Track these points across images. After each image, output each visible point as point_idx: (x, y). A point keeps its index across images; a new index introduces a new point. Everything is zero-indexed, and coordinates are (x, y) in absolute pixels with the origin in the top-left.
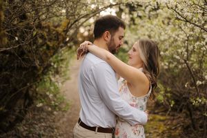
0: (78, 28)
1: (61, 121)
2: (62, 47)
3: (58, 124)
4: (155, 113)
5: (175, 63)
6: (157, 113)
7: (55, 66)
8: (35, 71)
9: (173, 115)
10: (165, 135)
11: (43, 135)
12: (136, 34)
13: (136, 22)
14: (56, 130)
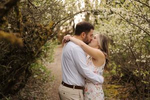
0: (59, 27)
1: (48, 89)
2: (49, 39)
3: (47, 91)
4: (112, 84)
5: (125, 49)
6: (113, 84)
7: (45, 52)
8: (33, 55)
9: (124, 85)
10: (118, 97)
11: (37, 98)
12: (99, 31)
13: (98, 22)
14: (45, 95)
